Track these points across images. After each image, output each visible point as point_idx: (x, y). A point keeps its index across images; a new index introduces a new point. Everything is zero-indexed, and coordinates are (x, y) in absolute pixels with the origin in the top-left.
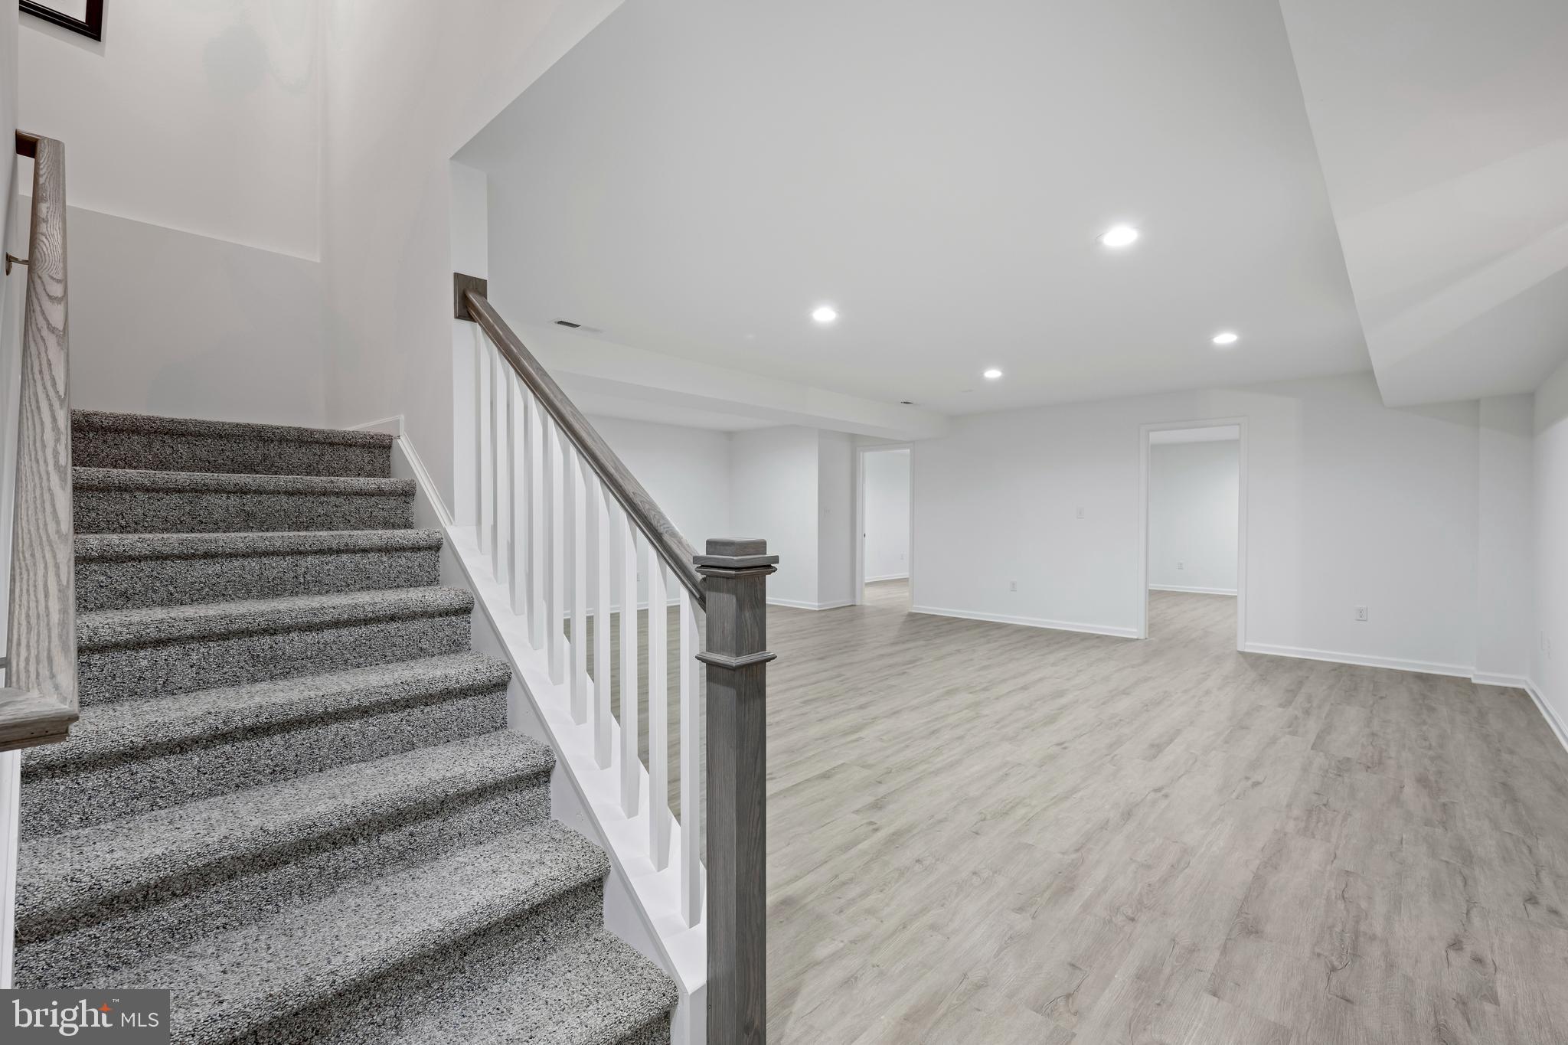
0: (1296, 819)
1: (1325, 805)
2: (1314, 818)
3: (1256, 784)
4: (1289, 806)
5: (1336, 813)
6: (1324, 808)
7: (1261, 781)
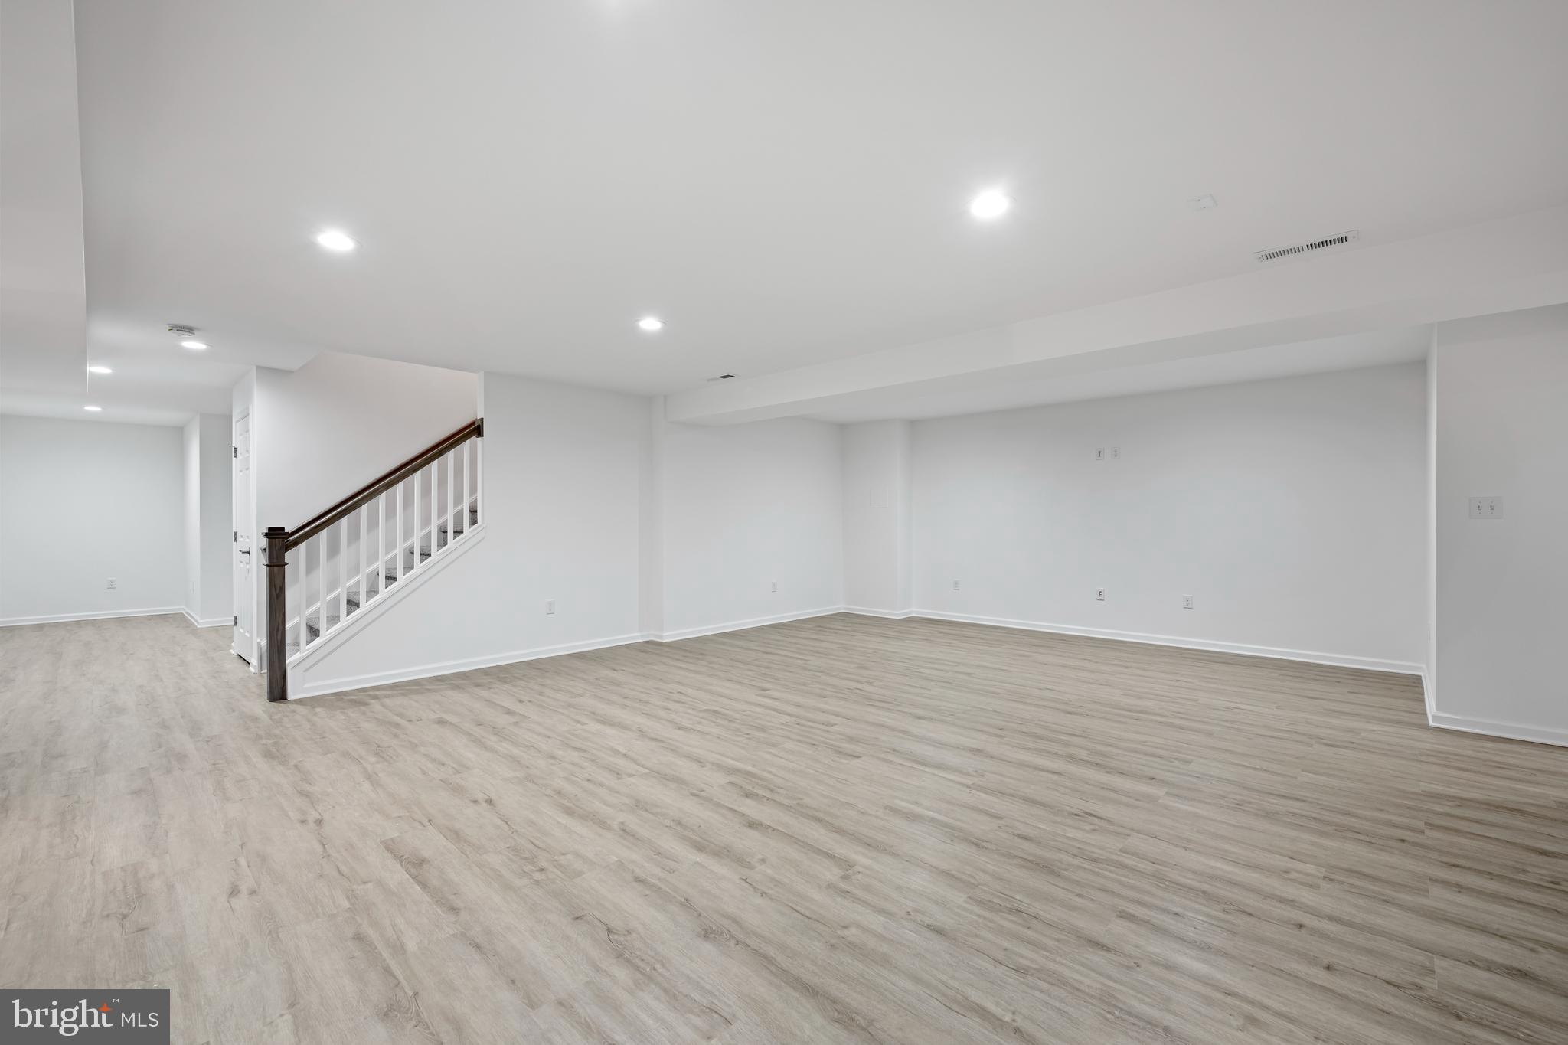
0: (152, 876)
1: (125, 917)
2: (130, 890)
3: (234, 892)
4: (171, 887)
5: (106, 913)
6: (125, 911)
7: (233, 901)
